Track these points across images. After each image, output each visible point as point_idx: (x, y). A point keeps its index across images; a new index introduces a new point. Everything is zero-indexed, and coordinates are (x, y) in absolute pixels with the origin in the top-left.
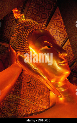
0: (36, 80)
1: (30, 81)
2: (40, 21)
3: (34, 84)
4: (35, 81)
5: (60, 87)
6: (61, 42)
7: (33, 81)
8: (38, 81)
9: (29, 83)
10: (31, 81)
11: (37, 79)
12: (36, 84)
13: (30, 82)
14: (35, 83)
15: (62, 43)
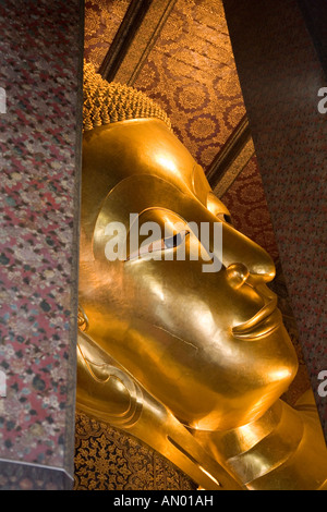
0: (116, 442)
1: (84, 453)
3: (113, 467)
4: (111, 449)
5: (246, 453)
6: (227, 124)
7: (103, 451)
8: (127, 443)
9: (83, 471)
10: (93, 453)
11: (122, 432)
12: (120, 462)
13: (90, 463)
14: (113, 457)
15: (230, 127)
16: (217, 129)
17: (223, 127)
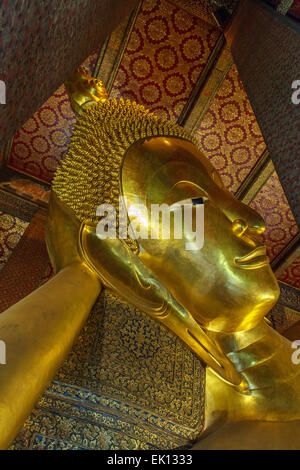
0: (151, 326)
1: (129, 328)
2: (159, 104)
4: (148, 329)
5: (240, 351)
6: (238, 179)
7: (141, 329)
8: (159, 329)
9: (127, 338)
11: (156, 320)
12: (154, 338)
13: (132, 335)
14: (148, 335)
15: (240, 181)
16: (232, 183)
17: (235, 182)
